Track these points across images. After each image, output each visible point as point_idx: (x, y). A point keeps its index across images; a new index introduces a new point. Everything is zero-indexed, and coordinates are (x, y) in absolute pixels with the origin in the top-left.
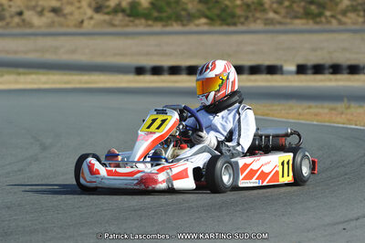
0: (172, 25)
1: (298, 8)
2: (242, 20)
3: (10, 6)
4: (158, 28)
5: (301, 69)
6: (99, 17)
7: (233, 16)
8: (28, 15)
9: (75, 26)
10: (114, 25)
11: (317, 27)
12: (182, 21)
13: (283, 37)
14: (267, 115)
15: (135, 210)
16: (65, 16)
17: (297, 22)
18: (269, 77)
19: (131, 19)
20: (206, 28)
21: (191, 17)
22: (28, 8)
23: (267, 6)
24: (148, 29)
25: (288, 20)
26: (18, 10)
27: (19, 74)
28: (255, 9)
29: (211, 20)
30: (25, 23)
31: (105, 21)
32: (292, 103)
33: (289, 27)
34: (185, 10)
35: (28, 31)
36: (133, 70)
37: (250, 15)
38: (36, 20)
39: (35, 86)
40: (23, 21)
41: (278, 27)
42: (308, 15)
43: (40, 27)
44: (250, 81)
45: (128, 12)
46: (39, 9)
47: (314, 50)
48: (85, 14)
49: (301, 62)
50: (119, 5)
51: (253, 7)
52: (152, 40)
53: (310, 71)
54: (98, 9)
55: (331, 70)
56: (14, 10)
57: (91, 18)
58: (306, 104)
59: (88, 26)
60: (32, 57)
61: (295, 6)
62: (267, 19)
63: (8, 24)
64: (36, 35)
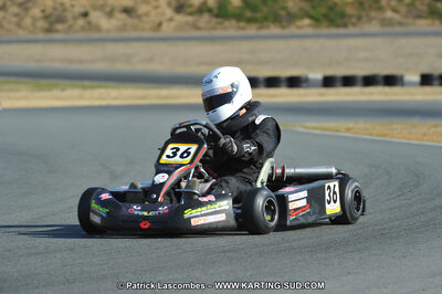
0: (268, 27)
1: (422, 6)
2: (354, 20)
3: (73, 6)
4: (252, 30)
5: (426, 80)
6: (180, 18)
7: (343, 15)
8: (95, 16)
9: (153, 29)
10: (198, 28)
12: (280, 22)
13: (403, 41)
14: (385, 135)
15: (224, 252)
16: (139, 17)
17: (422, 22)
18: (387, 89)
19: (220, 20)
20: (310, 31)
21: (291, 18)
22: (95, 8)
23: (383, 3)
24: (241, 33)
25: (410, 20)
26: (82, 10)
27: (84, 88)
28: (371, 7)
29: (316, 20)
30: (91, 27)
31: (187, 23)
32: (415, 121)
33: (411, 29)
34: (284, 8)
35: (95, 35)
37: (363, 14)
38: (105, 23)
39: (104, 103)
40: (89, 23)
41: (398, 29)
42: (433, 14)
43: (108, 31)
44: (362, 94)
45: (216, 11)
46: (108, 9)
48: (163, 14)
49: (426, 70)
50: (205, 3)
51: (367, 5)
52: (245, 46)
53: (436, 82)
54: (179, 9)
56: (78, 10)
57: (171, 20)
58: (431, 122)
59: (167, 29)
60: (101, 67)
61: (417, 3)
62: (384, 19)
63: (70, 27)
64: (104, 40)
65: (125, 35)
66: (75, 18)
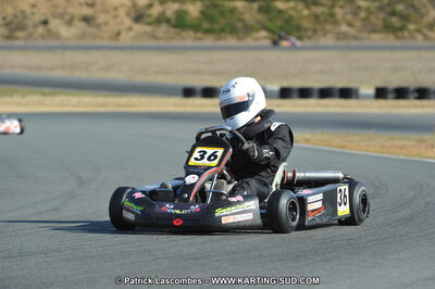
0: (225, 38)
1: (377, 20)
2: (310, 33)
3: (33, 14)
4: (209, 41)
5: (381, 93)
6: (139, 28)
7: (299, 28)
8: (55, 24)
9: (111, 38)
10: (157, 38)
11: (398, 43)
12: (237, 33)
13: (357, 55)
16: (98, 26)
17: (376, 37)
18: (342, 102)
19: (178, 30)
20: (266, 43)
21: (248, 30)
22: (55, 16)
23: (339, 17)
24: (198, 43)
25: (365, 35)
26: (42, 18)
28: (326, 21)
29: (273, 33)
30: (51, 34)
31: (146, 33)
32: (371, 133)
33: (366, 43)
34: (241, 20)
35: (54, 43)
36: (180, 91)
37: (319, 27)
38: (64, 31)
40: (49, 31)
41: (353, 43)
42: (388, 28)
43: (68, 39)
44: (319, 106)
45: (174, 22)
46: (67, 17)
47: (396, 70)
48: (122, 23)
49: (381, 84)
50: (163, 14)
51: (322, 18)
52: (203, 56)
53: (391, 95)
54: (138, 19)
55: (416, 95)
56: (38, 18)
57: (130, 29)
58: (387, 135)
59: (126, 38)
61: (372, 18)
62: (339, 33)
63: (30, 35)
64: (63, 48)
65: (84, 43)
66: (35, 26)
